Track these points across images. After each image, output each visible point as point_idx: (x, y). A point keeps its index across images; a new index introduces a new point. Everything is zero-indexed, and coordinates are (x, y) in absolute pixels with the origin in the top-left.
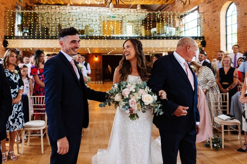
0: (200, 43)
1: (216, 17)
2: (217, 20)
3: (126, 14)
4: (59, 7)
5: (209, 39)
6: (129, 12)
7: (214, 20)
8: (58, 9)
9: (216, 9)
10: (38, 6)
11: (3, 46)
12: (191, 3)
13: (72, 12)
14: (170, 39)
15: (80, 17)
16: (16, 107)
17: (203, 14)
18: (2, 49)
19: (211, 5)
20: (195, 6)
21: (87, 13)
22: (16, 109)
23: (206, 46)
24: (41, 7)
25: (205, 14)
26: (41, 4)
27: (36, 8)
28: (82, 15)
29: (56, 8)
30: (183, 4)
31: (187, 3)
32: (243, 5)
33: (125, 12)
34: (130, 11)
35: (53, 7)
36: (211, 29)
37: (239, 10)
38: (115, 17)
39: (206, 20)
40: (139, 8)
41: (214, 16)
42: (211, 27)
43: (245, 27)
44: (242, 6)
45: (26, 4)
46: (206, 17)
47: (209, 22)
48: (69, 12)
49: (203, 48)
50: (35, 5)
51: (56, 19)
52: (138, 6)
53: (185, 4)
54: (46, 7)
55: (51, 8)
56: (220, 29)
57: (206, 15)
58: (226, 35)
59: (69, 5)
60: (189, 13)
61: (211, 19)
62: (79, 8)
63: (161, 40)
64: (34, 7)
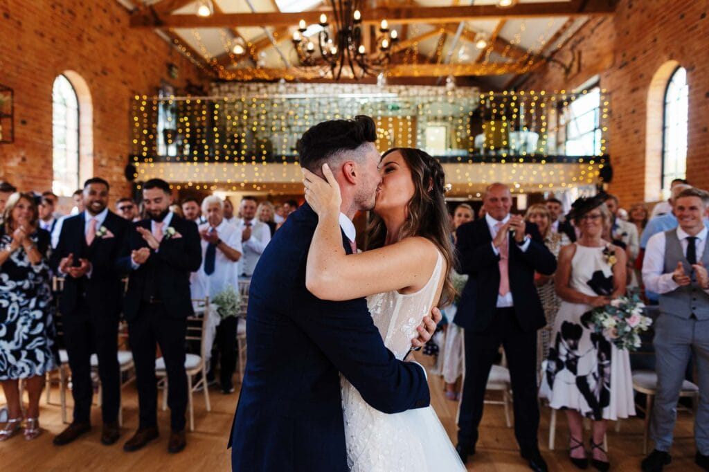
0: (597, 173)
1: (637, 105)
2: (639, 112)
3: (425, 101)
4: (266, 87)
5: (618, 163)
6: (432, 95)
7: (634, 112)
8: (263, 90)
9: (639, 83)
10: (218, 86)
11: (124, 179)
12: (583, 69)
13: (295, 99)
14: (517, 161)
15: (315, 110)
16: (24, 324)
17: (608, 96)
18: (124, 184)
19: (628, 73)
20: (591, 74)
21: (331, 100)
22: (26, 329)
23: (614, 179)
24: (225, 87)
25: (614, 95)
26: (224, 81)
27: (215, 90)
28: (320, 104)
29: (258, 90)
30: (563, 71)
31: (574, 69)
32: (703, 70)
33: (423, 96)
34: (437, 92)
35: (253, 87)
36: (625, 135)
37: (695, 83)
38: (398, 108)
39: (614, 112)
40: (450, 84)
41: (634, 101)
42: (627, 130)
43: (705, 130)
44: (702, 74)
45: (188, 81)
46: (615, 106)
47: (623, 119)
48: (289, 99)
49: (605, 186)
50: (213, 84)
51: (258, 116)
52: (448, 80)
53: (568, 71)
54: (236, 88)
55: (249, 90)
56: (644, 135)
57: (617, 99)
58: (663, 152)
59: (282, 81)
60: (577, 96)
61: (626, 110)
62: (313, 88)
63: (494, 165)
64: (211, 88)
